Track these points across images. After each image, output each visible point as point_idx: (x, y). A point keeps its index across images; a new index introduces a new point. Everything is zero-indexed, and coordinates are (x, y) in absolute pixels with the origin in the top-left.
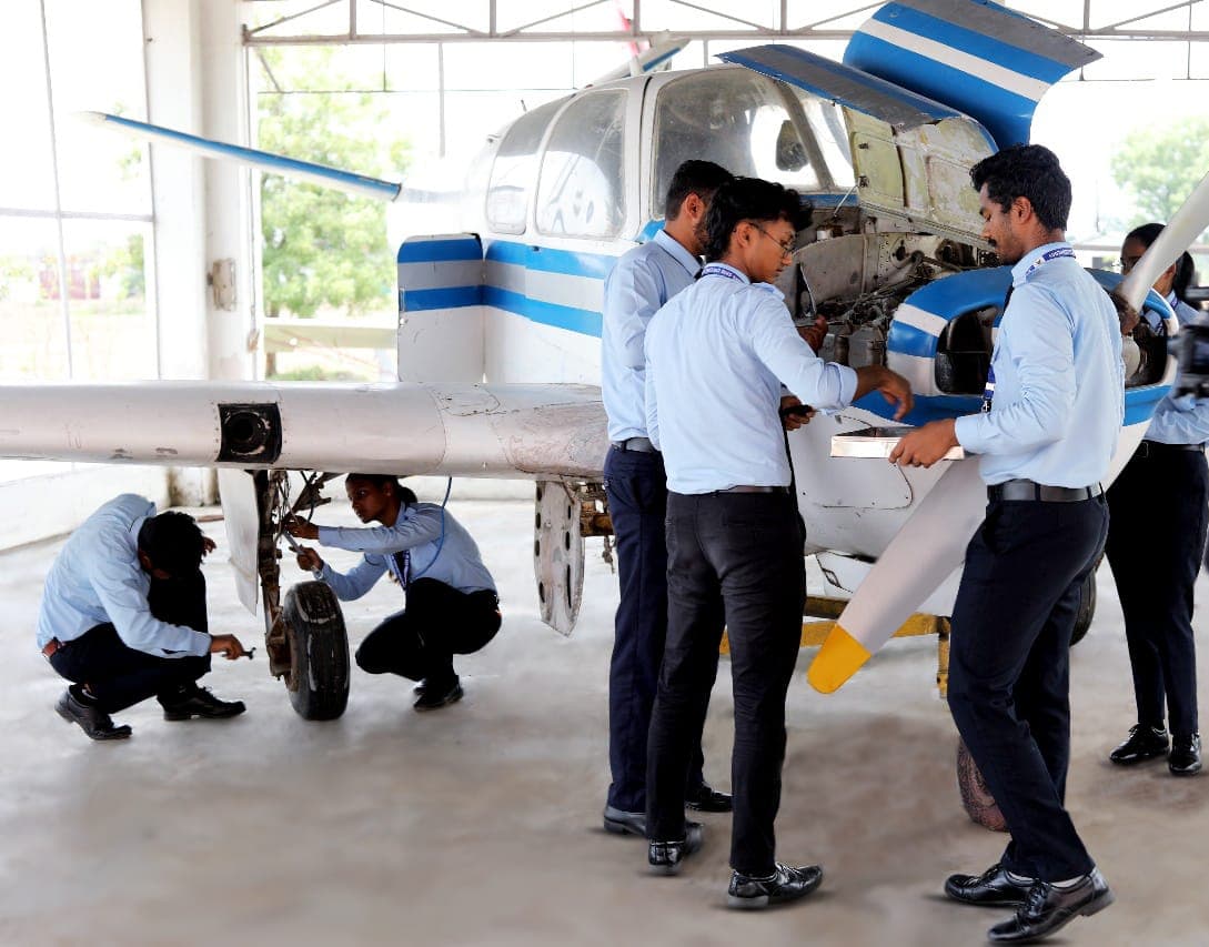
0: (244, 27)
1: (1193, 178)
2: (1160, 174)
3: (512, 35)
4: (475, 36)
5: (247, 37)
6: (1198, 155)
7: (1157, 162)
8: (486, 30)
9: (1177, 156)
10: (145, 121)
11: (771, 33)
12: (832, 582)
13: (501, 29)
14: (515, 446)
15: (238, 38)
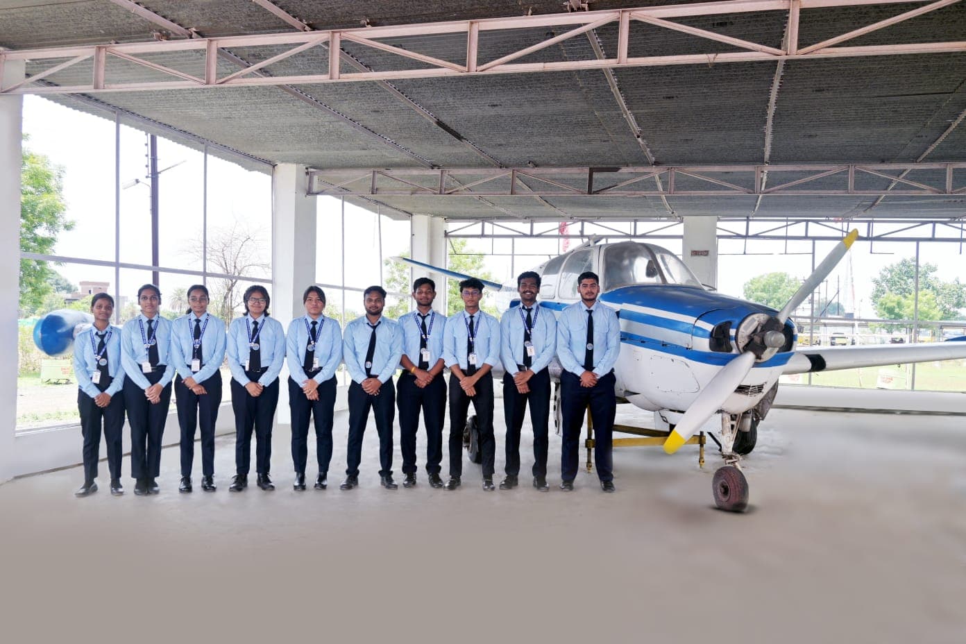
0: (445, 231)
1: (777, 297)
2: (764, 295)
3: (539, 236)
4: (525, 236)
5: (446, 235)
6: (780, 288)
7: (763, 291)
8: (529, 233)
9: (771, 289)
10: (410, 259)
11: (629, 236)
12: (664, 421)
13: (535, 233)
14: (554, 368)
15: (443, 235)
